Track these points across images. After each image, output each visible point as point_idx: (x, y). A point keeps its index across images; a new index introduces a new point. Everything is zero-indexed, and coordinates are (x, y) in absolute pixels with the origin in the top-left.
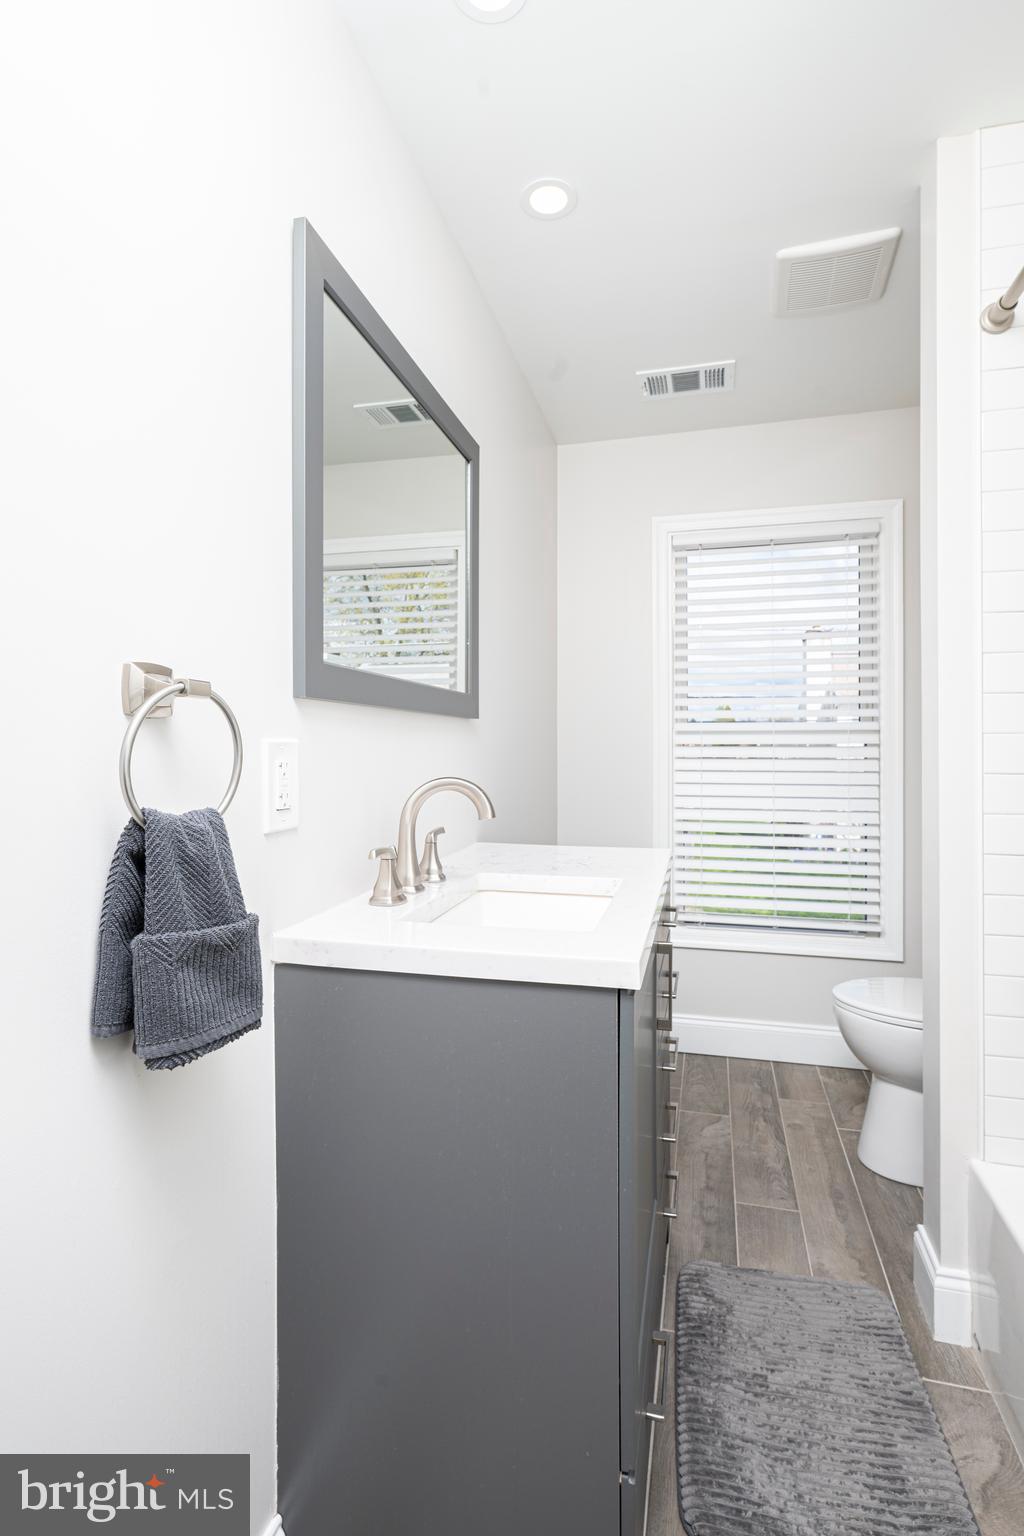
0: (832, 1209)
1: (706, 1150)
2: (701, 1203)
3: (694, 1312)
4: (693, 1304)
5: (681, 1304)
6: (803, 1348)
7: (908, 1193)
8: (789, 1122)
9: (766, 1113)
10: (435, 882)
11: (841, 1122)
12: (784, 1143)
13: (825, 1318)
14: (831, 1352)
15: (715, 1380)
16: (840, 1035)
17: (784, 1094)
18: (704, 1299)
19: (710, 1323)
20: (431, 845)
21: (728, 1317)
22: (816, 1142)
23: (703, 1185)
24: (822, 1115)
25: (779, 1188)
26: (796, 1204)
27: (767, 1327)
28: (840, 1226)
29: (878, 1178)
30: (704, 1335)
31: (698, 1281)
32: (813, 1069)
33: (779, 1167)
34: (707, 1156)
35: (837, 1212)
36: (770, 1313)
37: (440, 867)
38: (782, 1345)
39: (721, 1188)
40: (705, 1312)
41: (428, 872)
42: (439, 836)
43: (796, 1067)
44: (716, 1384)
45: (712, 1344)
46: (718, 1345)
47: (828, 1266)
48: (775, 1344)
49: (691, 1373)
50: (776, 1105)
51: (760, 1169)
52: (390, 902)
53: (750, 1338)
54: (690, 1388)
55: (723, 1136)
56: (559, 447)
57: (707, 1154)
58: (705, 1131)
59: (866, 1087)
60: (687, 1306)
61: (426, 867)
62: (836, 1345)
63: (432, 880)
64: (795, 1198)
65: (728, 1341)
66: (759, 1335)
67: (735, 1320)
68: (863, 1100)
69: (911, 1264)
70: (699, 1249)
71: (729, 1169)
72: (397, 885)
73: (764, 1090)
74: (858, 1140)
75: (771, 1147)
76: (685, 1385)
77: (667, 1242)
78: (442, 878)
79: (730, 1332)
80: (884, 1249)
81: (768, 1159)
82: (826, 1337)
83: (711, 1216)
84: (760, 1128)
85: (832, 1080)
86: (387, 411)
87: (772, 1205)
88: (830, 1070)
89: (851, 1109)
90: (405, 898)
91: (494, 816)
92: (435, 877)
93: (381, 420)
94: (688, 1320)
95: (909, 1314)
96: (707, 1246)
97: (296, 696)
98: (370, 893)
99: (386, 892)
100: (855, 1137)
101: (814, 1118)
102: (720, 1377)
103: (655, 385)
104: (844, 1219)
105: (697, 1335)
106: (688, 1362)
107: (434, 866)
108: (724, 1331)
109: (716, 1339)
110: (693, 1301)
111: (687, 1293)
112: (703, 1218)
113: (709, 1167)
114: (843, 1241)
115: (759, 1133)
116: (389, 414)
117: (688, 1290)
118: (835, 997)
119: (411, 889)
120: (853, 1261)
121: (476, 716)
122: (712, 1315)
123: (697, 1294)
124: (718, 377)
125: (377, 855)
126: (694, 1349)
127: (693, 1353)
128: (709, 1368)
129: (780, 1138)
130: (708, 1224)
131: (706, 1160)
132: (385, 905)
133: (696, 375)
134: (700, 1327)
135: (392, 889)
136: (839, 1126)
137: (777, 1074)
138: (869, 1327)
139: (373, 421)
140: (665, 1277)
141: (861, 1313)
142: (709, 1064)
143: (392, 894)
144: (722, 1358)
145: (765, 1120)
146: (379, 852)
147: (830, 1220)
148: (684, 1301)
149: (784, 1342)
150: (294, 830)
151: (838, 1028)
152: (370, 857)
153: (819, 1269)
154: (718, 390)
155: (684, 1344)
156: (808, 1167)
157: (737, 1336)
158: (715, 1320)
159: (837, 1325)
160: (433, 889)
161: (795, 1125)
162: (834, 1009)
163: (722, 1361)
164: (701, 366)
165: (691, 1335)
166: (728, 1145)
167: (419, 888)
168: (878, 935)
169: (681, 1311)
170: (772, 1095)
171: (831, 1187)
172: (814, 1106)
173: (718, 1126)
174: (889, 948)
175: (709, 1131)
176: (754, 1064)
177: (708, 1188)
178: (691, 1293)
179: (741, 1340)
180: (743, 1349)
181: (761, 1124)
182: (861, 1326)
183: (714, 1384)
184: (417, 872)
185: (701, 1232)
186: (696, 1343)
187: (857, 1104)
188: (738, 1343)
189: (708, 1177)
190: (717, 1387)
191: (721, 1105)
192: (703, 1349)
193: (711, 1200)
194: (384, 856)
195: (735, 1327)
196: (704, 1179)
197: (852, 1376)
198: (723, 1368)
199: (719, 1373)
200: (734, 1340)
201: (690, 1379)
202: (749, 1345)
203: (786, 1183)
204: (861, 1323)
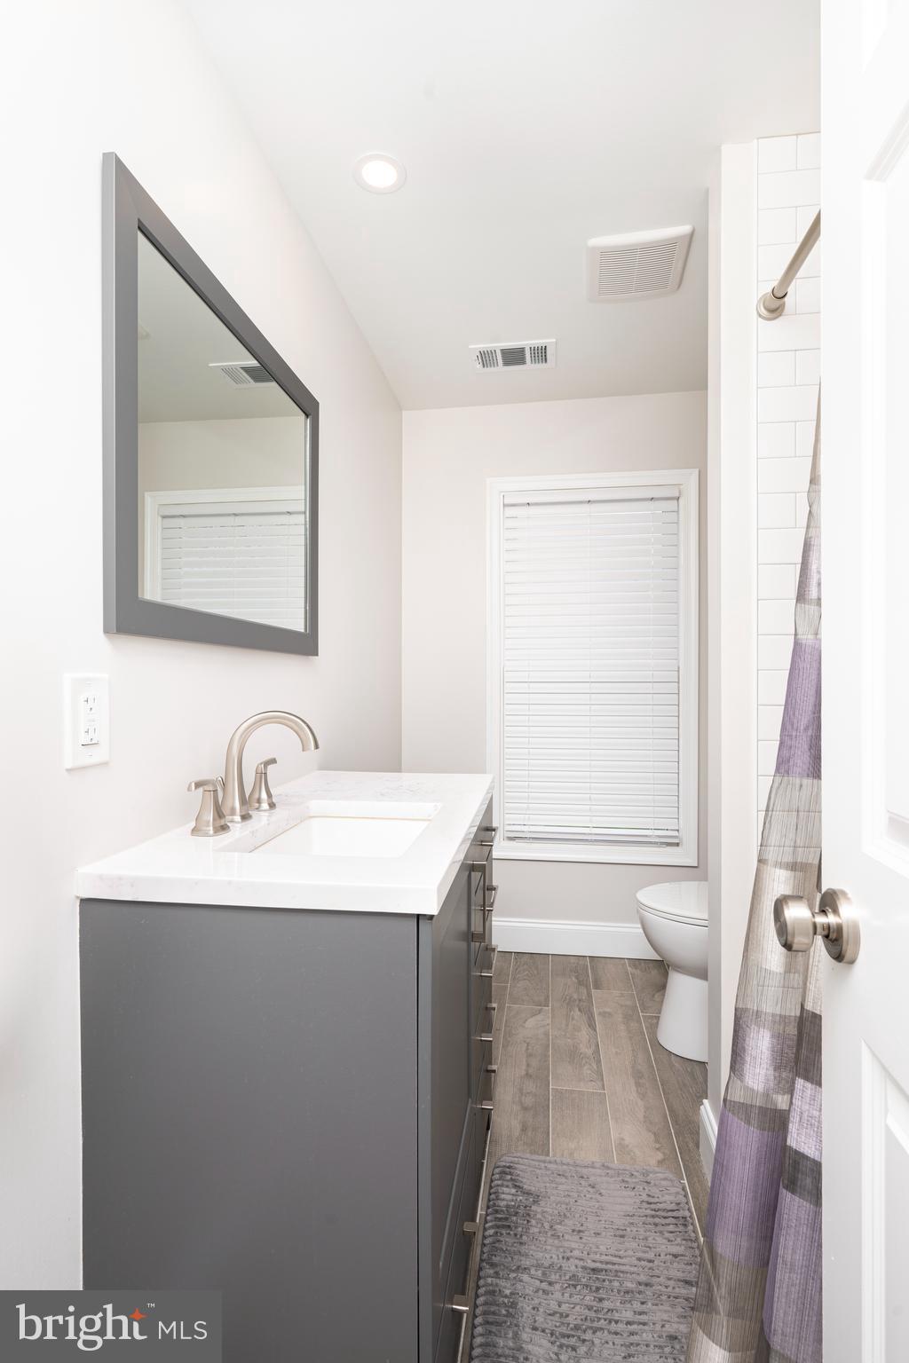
0: (634, 1088)
1: (528, 1040)
2: (521, 1090)
3: (503, 1203)
4: (503, 1196)
5: (493, 1196)
6: (598, 1234)
7: (697, 1068)
8: (601, 1010)
9: (581, 1003)
10: (265, 811)
11: (644, 1009)
12: (595, 1030)
13: (621, 1204)
14: (622, 1236)
15: (513, 1271)
16: (641, 931)
17: (597, 986)
18: (513, 1191)
19: (516, 1214)
20: (262, 776)
21: (534, 1208)
22: (622, 1027)
23: (523, 1073)
24: (629, 1003)
25: (589, 1072)
26: (603, 1085)
27: (568, 1215)
28: (640, 1103)
29: (673, 1057)
30: (509, 1226)
31: (511, 1174)
32: (622, 961)
33: (589, 1052)
34: (528, 1045)
35: (637, 1090)
36: (572, 1201)
37: (269, 795)
38: (580, 1231)
39: (539, 1076)
40: (513, 1203)
41: (259, 801)
42: (270, 767)
43: (608, 960)
44: (515, 1275)
45: (516, 1235)
46: (521, 1236)
47: (628, 1140)
48: (573, 1231)
49: (493, 1265)
50: (589, 995)
51: (573, 1055)
52: (211, 832)
53: (551, 1227)
54: (489, 1280)
55: (544, 1026)
56: (404, 413)
57: (528, 1044)
58: (527, 1023)
59: (666, 975)
60: (498, 1199)
61: (256, 796)
62: (628, 1229)
63: (262, 808)
64: (602, 1080)
65: (531, 1231)
66: (560, 1223)
67: (539, 1210)
68: (662, 987)
69: (698, 1133)
70: (517, 1133)
71: (546, 1056)
72: (219, 813)
73: (580, 983)
74: (658, 1023)
75: (584, 1034)
76: (485, 1278)
77: (488, 1128)
78: (272, 806)
79: (533, 1222)
80: (676, 1122)
81: (581, 1045)
82: (620, 1222)
83: (529, 1101)
84: (576, 1017)
85: (639, 971)
86: (242, 371)
87: (582, 1087)
88: (637, 962)
89: (653, 996)
90: (229, 827)
91: (317, 747)
92: (265, 806)
93: (236, 380)
94: (497, 1212)
95: (695, 1179)
96: (524, 1129)
97: (106, 631)
98: (193, 824)
99: (209, 822)
100: (655, 1021)
101: (622, 1006)
102: (519, 1267)
103: (486, 358)
104: (643, 1096)
105: (504, 1227)
106: (491, 1255)
107: (264, 795)
108: (528, 1221)
109: (520, 1229)
110: (503, 1193)
111: (498, 1185)
112: (521, 1103)
113: (530, 1055)
114: (640, 1115)
115: (574, 1022)
116: (245, 374)
117: (499, 1182)
118: (638, 901)
119: (238, 818)
120: (650, 1134)
121: (317, 655)
122: (519, 1206)
123: (507, 1186)
124: (541, 354)
125: (196, 788)
126: (499, 1241)
127: (497, 1245)
128: (510, 1259)
129: (592, 1026)
130: (525, 1109)
131: (527, 1049)
132: (207, 835)
133: (522, 350)
134: (506, 1219)
135: (214, 820)
136: (642, 1012)
137: (592, 968)
138: (659, 1210)
139: (228, 379)
140: (485, 1161)
141: (653, 1197)
142: (533, 962)
143: (213, 824)
144: (523, 1249)
145: (580, 1010)
146: (198, 785)
147: (632, 1098)
148: (495, 1193)
149: (581, 1229)
150: (106, 764)
151: (639, 926)
152: (189, 789)
153: (620, 1144)
154: (542, 366)
155: (490, 1236)
156: (614, 1050)
157: (539, 1225)
158: (521, 1211)
159: (630, 1209)
160: (261, 819)
161: (605, 1013)
162: (638, 911)
163: (522, 1251)
164: (527, 343)
165: (498, 1227)
166: (547, 1034)
167: (245, 817)
168: (678, 844)
169: (491, 1203)
170: (587, 987)
171: (633, 1067)
172: (622, 995)
173: (539, 1017)
174: (686, 856)
175: (531, 1022)
176: (572, 960)
177: (528, 1075)
178: (502, 1185)
179: (543, 1230)
180: (544, 1239)
181: (576, 1013)
182: (652, 1210)
183: (513, 1275)
184: (244, 801)
185: (519, 1118)
186: (501, 1234)
187: (659, 991)
188: (540, 1233)
189: (528, 1065)
190: (515, 1278)
191: (542, 998)
192: (507, 1240)
193: (530, 1086)
194: (206, 788)
195: (539, 1216)
196: (524, 1067)
197: (639, 1259)
198: (523, 1258)
199: (519, 1264)
200: (536, 1230)
201: (491, 1271)
202: (549, 1234)
203: (595, 1067)
204: (653, 1206)
